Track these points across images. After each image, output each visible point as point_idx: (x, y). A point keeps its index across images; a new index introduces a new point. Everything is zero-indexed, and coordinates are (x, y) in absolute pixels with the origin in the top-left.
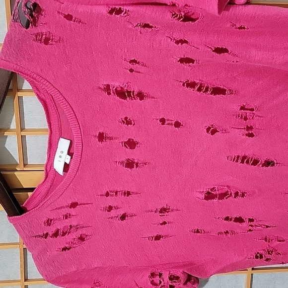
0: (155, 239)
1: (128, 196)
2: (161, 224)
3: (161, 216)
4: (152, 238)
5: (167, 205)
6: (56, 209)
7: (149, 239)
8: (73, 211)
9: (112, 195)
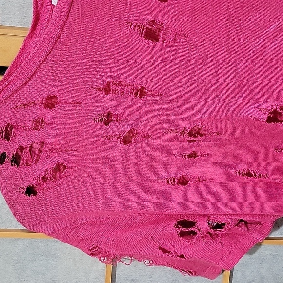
0: (179, 183)
1: (141, 97)
2: (190, 156)
3: (190, 141)
4: (174, 179)
5: (202, 123)
6: (22, 106)
7: (168, 182)
8: (48, 115)
9: (115, 92)
